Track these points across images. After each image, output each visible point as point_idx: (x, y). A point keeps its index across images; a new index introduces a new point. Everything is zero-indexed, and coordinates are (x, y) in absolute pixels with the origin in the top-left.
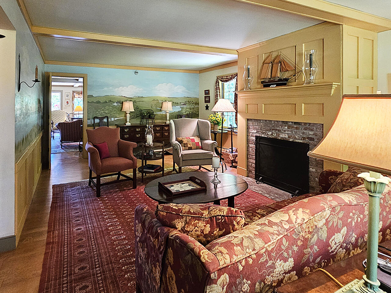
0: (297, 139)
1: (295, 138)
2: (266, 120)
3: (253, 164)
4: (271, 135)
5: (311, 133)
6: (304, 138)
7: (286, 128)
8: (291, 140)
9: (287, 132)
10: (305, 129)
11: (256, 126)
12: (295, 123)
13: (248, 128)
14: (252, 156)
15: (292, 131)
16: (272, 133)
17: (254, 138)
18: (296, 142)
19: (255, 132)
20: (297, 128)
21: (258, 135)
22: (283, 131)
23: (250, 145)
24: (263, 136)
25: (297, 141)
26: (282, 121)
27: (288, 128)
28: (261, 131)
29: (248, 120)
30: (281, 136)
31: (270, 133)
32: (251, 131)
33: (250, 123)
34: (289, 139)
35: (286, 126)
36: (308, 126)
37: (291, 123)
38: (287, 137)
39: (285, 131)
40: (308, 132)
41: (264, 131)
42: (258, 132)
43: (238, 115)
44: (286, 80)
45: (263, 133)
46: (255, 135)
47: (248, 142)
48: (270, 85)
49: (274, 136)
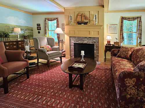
1: (90, 42)
2: (78, 37)
3: (73, 54)
4: (80, 42)
5: (95, 40)
6: (92, 42)
7: (86, 39)
8: (88, 43)
10: (93, 39)
11: (74, 39)
12: (89, 37)
13: (70, 40)
14: (73, 51)
15: (88, 40)
18: (90, 44)
20: (90, 39)
21: (75, 42)
23: (71, 47)
26: (85, 37)
29: (70, 37)
30: (84, 42)
36: (94, 38)
38: (86, 42)
42: (75, 41)
43: (65, 35)
44: (87, 22)
45: (77, 42)
46: (73, 43)
47: (70, 45)
48: (81, 24)
49: (82, 42)
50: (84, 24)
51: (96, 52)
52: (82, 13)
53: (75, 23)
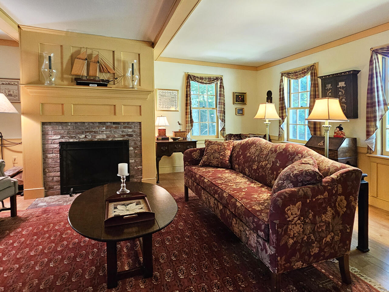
0: (116, 138)
1: (115, 137)
2: (76, 123)
3: (55, 178)
4: (84, 138)
5: (130, 130)
6: (123, 136)
7: (104, 128)
8: (110, 139)
9: (105, 133)
10: (125, 128)
11: (60, 131)
12: (114, 123)
13: (44, 134)
14: (53, 168)
15: (110, 131)
16: (86, 136)
17: (57, 146)
18: (116, 141)
19: (59, 137)
20: (116, 128)
21: (63, 140)
22: (100, 133)
23: (49, 156)
24: (71, 140)
25: (116, 139)
26: (99, 122)
27: (106, 129)
28: (69, 135)
29: (43, 124)
30: (98, 137)
31: (84, 136)
32: (50, 138)
33: (49, 128)
34: (107, 139)
35: (104, 127)
36: (127, 125)
37: (109, 124)
38: (105, 137)
39: (103, 132)
40: (128, 130)
41: (74, 135)
42: (62, 137)
43: (23, 117)
44: (108, 81)
45: (72, 138)
46: (58, 141)
47: (45, 151)
48: (88, 84)
49: (89, 137)
50: (99, 85)
51: (133, 161)
52: (89, 52)
53: (62, 79)
